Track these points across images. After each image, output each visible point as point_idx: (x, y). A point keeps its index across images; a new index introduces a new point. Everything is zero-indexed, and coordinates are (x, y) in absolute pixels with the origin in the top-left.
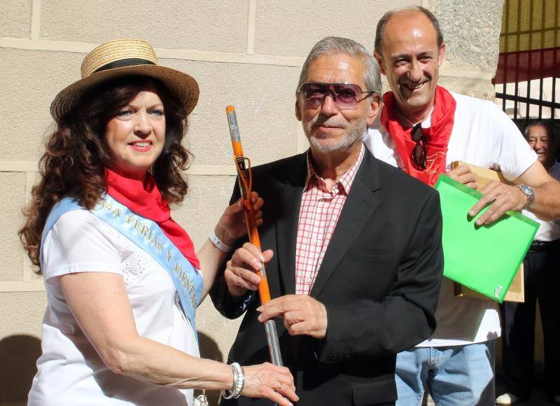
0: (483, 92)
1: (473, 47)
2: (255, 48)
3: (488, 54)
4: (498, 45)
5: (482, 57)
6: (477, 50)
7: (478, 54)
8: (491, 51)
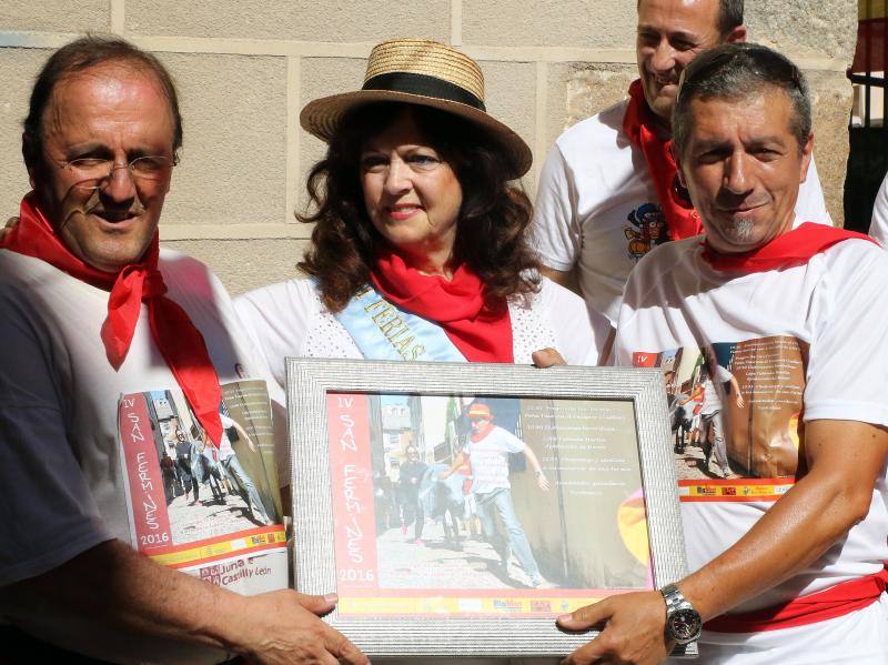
0: (833, 91)
1: (815, 20)
2: (464, 35)
3: (839, 29)
4: (856, 15)
5: (831, 36)
6: (822, 23)
7: (824, 31)
8: (845, 26)
